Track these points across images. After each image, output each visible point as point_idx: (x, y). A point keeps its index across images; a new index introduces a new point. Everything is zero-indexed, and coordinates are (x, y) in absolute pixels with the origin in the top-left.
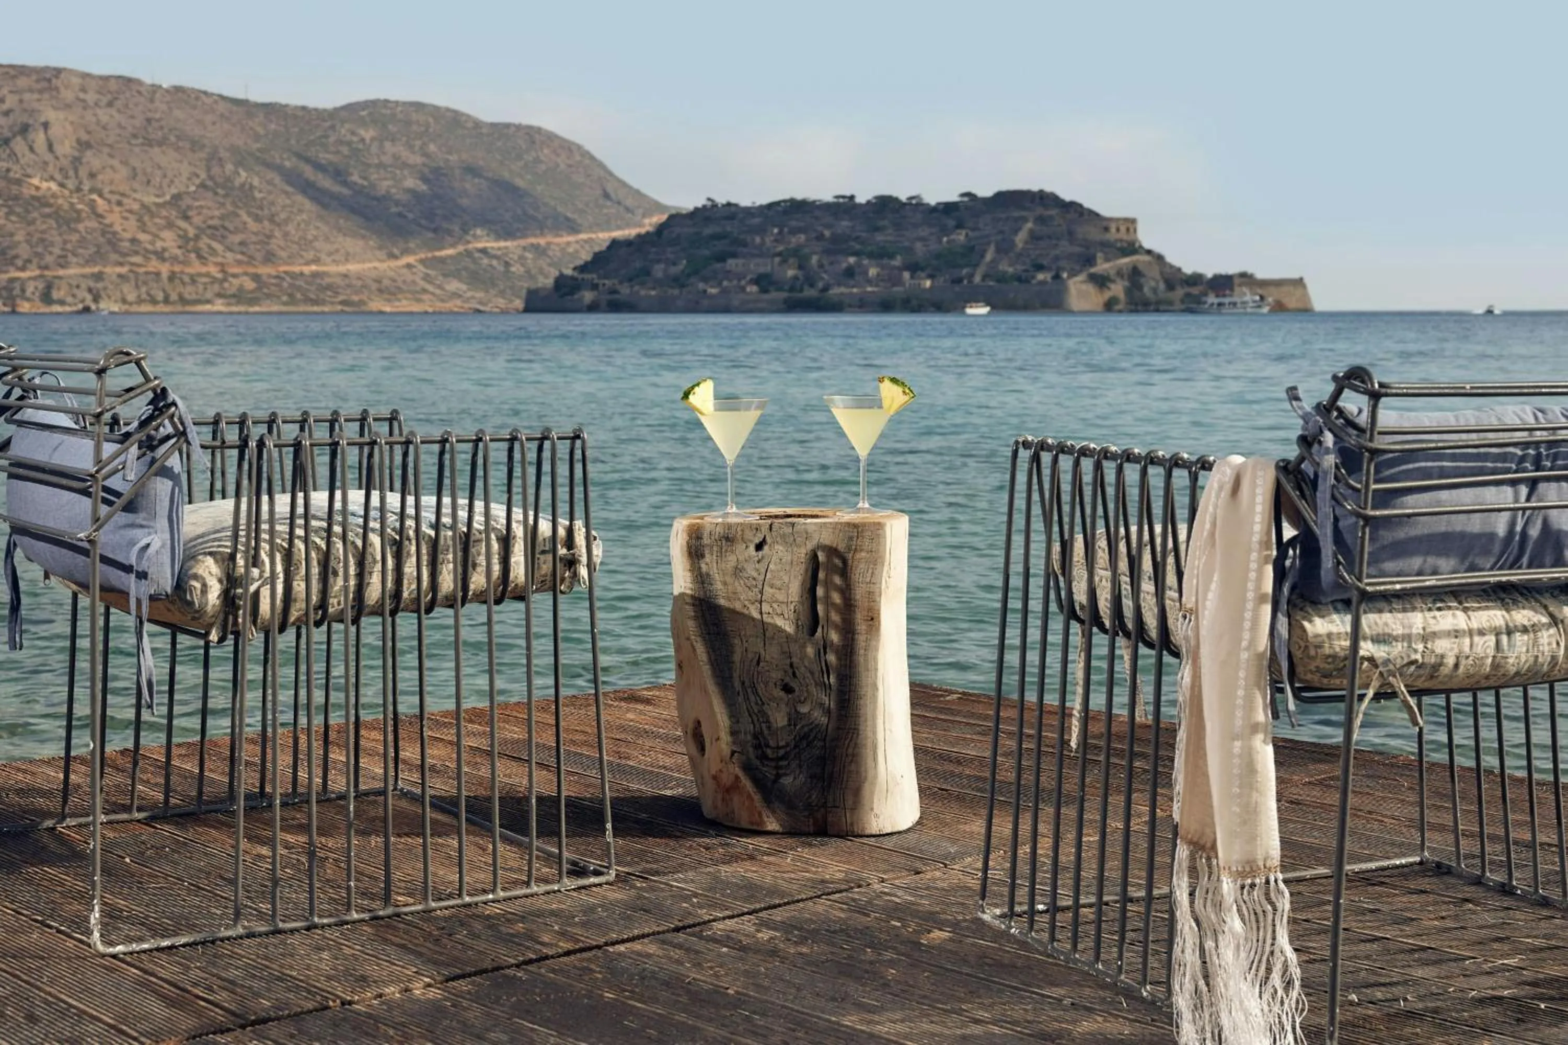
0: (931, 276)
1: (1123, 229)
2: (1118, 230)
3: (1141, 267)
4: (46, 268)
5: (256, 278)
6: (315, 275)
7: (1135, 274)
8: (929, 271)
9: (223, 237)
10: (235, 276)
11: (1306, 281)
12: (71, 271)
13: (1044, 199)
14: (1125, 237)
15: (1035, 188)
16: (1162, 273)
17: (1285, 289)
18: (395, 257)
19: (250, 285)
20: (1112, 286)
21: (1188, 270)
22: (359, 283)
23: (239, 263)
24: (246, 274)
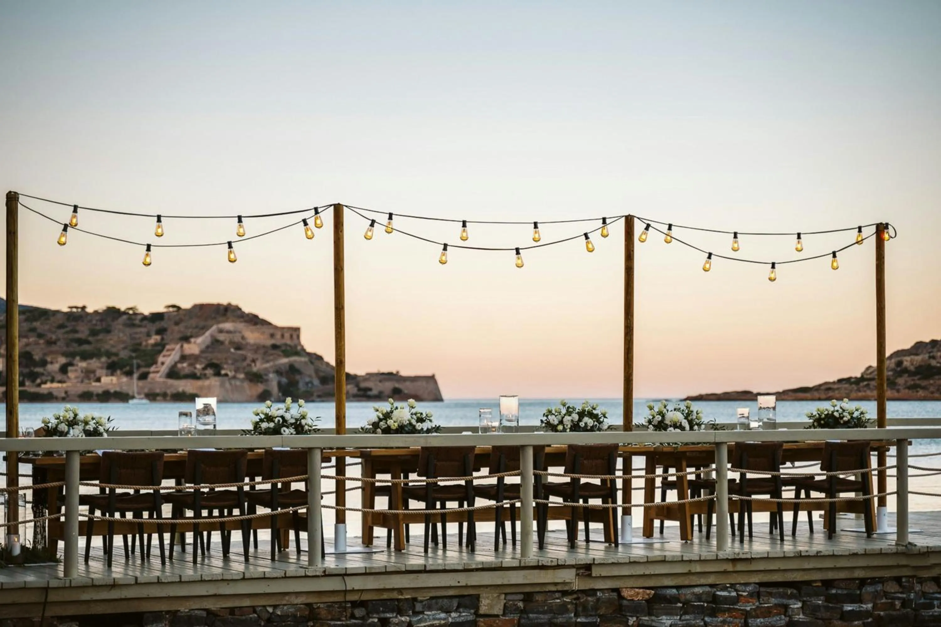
1: (287, 335)
2: (283, 336)
3: (297, 366)
7: (293, 369)
11: (437, 377)
14: (289, 342)
15: (224, 302)
16: (317, 371)
17: (419, 383)
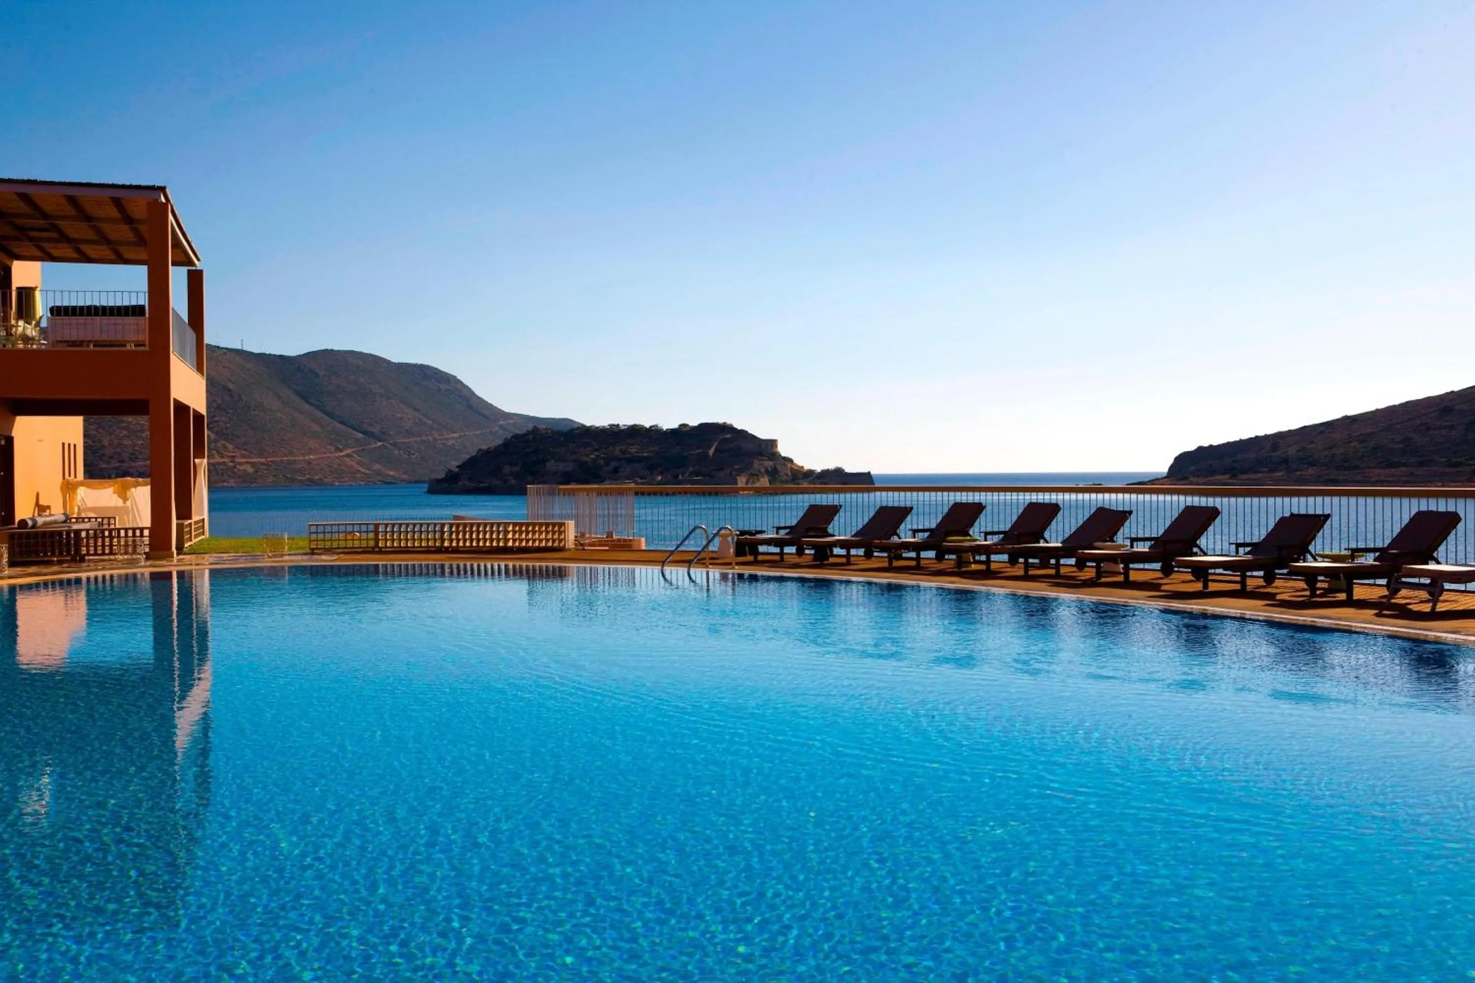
0: (661, 473)
1: (770, 445)
2: (767, 446)
3: (779, 467)
4: (122, 462)
5: (253, 465)
6: (289, 462)
7: (776, 471)
8: (660, 469)
9: (232, 440)
10: (240, 464)
11: (872, 475)
12: (138, 463)
13: (725, 428)
14: (771, 451)
18: (341, 451)
19: (250, 470)
20: (762, 479)
21: (807, 467)
22: (318, 468)
23: (243, 456)
24: (247, 463)
